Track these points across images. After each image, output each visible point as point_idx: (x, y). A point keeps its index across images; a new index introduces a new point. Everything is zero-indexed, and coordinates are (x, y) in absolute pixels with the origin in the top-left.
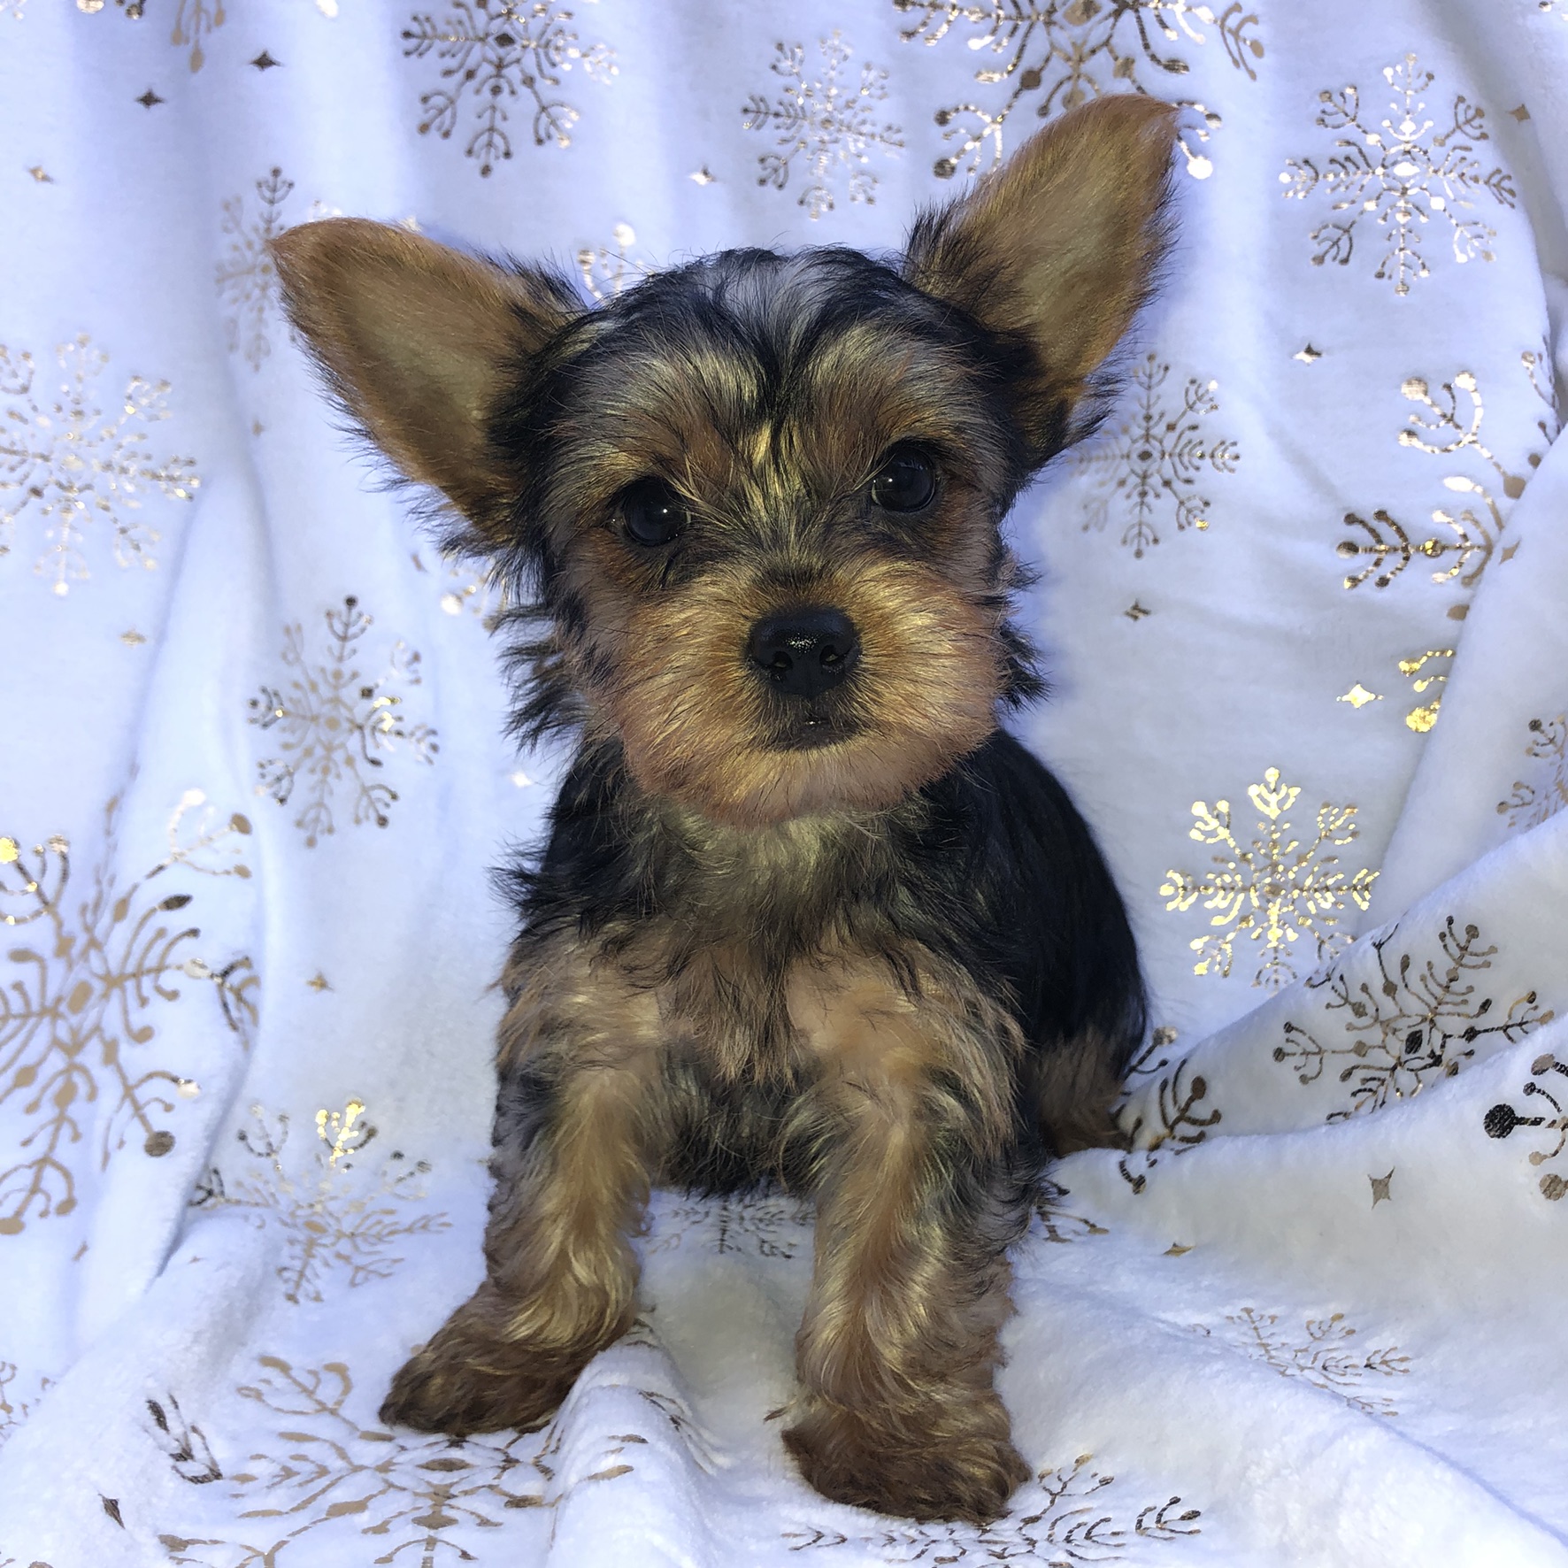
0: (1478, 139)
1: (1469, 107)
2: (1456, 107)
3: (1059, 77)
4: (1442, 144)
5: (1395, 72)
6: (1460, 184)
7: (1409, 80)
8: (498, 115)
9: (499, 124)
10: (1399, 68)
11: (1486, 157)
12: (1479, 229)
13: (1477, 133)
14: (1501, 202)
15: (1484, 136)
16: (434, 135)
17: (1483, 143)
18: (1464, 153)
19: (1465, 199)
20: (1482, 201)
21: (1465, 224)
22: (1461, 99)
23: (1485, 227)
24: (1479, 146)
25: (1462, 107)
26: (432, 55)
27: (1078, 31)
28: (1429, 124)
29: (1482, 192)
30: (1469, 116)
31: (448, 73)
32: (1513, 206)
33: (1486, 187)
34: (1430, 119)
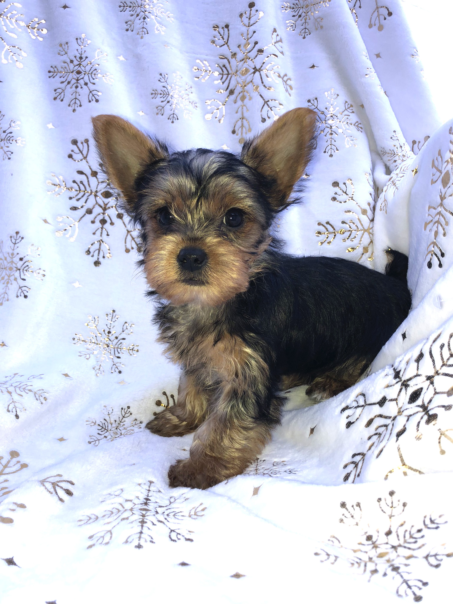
0: (351, 113)
1: (348, 104)
2: (345, 104)
3: (239, 92)
4: (342, 114)
5: (328, 94)
6: (346, 125)
7: (332, 96)
8: (77, 94)
9: (78, 97)
10: (329, 92)
11: (354, 118)
12: (352, 138)
13: (351, 111)
14: (358, 131)
15: (353, 112)
16: (58, 100)
17: (353, 114)
18: (347, 117)
19: (348, 130)
20: (353, 131)
21: (348, 136)
22: (346, 102)
23: (354, 137)
24: (351, 115)
25: (347, 104)
26: (57, 78)
27: (243, 78)
28: (337, 108)
29: (353, 128)
30: (349, 107)
31: (62, 82)
32: (362, 132)
33: (354, 126)
34: (338, 107)
